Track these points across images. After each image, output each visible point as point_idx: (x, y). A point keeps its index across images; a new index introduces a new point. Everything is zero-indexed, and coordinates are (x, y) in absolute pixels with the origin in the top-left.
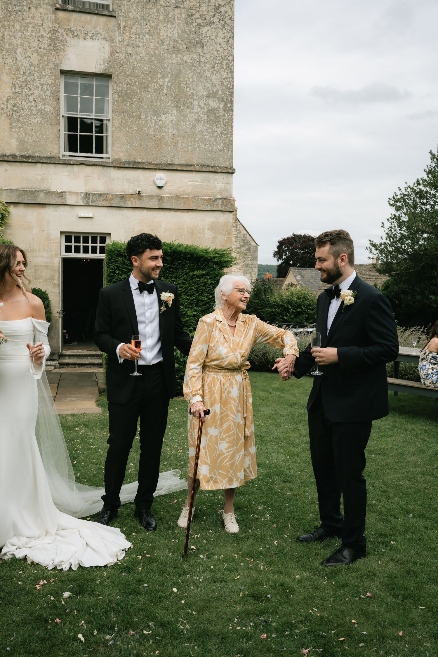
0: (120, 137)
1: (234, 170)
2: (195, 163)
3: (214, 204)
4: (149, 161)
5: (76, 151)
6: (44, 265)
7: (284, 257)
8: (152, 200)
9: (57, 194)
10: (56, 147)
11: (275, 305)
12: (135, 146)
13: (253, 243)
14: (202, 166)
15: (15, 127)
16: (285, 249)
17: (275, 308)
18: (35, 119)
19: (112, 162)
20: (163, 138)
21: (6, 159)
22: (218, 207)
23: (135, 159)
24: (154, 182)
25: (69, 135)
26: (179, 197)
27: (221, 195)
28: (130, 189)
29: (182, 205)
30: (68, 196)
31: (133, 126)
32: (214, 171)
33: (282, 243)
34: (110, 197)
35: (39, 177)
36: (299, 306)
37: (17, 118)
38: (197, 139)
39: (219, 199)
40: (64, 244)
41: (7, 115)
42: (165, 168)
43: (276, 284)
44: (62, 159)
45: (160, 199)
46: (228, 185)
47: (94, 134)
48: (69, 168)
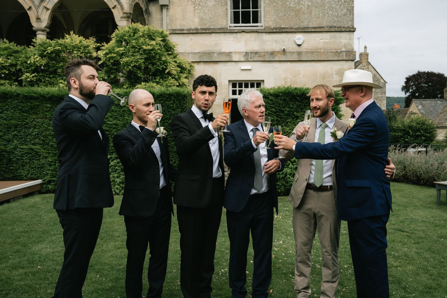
0: (269, 10)
1: (355, 28)
2: (325, 26)
3: (340, 55)
4: (291, 26)
5: (239, 23)
6: (218, 104)
7: (411, 90)
8: (294, 55)
9: (226, 54)
10: (225, 21)
11: (398, 130)
12: (281, 16)
13: (382, 81)
14: (330, 27)
15: (197, 9)
16: (411, 84)
17: (398, 133)
18: (210, 2)
19: (264, 29)
20: (301, 9)
21: (192, 32)
22: (343, 57)
23: (280, 25)
24: (295, 42)
25: (234, 12)
26: (313, 52)
27: (345, 48)
28: (278, 48)
29: (316, 57)
30: (233, 55)
31: (279, 2)
32: (340, 30)
33: (408, 80)
34: (263, 54)
35: (214, 43)
36: (418, 130)
37: (199, 3)
38: (326, 8)
39: (344, 51)
40: (231, 89)
41: (192, 2)
42: (303, 31)
43: (399, 113)
44: (229, 29)
45: (300, 53)
46: (350, 40)
47: (251, 10)
48: (234, 35)
